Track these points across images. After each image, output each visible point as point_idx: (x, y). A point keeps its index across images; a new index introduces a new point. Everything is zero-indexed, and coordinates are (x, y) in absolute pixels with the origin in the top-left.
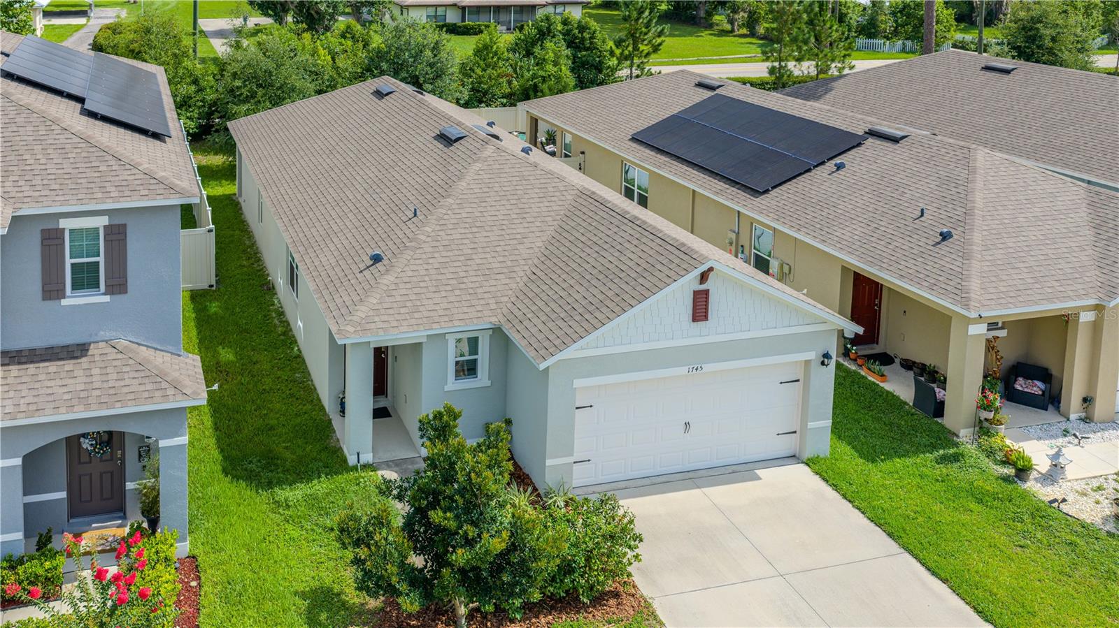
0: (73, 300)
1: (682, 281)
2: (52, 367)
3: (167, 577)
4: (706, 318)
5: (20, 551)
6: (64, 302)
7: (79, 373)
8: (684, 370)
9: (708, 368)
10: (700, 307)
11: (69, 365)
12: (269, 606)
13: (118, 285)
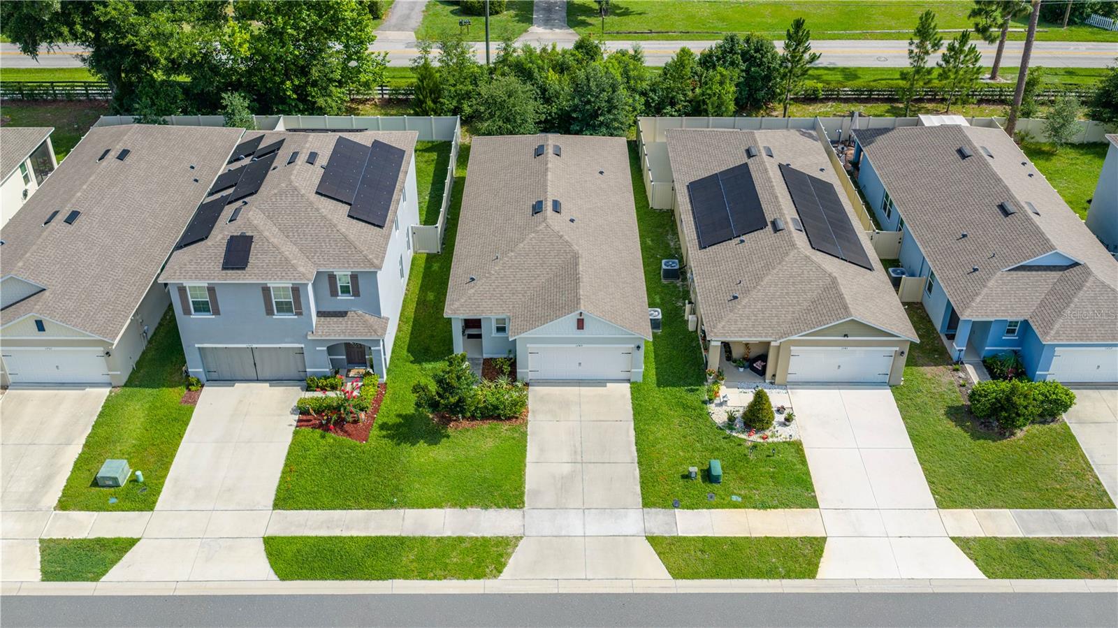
0: (342, 297)
1: (573, 314)
2: (335, 319)
3: (372, 390)
4: (583, 329)
5: (329, 375)
6: (338, 298)
7: (343, 322)
8: (574, 346)
9: (584, 346)
10: (580, 324)
11: (341, 319)
12: (405, 403)
13: (356, 293)
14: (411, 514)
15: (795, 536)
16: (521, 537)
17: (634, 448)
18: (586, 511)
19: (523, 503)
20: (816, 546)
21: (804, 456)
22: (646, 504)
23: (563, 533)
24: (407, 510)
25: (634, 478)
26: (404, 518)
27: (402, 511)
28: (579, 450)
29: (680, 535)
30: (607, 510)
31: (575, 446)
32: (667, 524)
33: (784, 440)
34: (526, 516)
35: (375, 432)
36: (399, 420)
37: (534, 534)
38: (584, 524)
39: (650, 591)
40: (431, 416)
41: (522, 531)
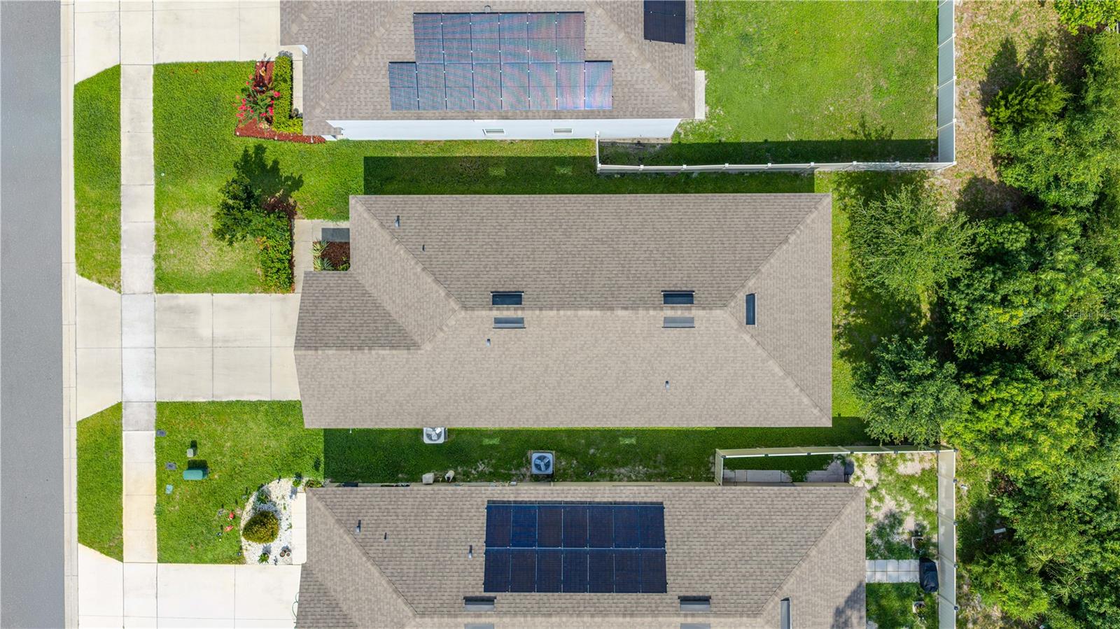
14: (150, 191)
15: (124, 534)
16: (120, 292)
17: (234, 399)
18: (152, 350)
19: (161, 293)
20: (114, 549)
21: (223, 562)
22: (161, 406)
23: (125, 329)
24: (153, 187)
25: (193, 396)
26: (144, 185)
27: (153, 182)
28: (230, 345)
29: (124, 433)
30: (153, 369)
31: (235, 340)
32: (137, 422)
33: (244, 547)
34: (146, 296)
35: (252, 142)
36: (270, 163)
37: (124, 303)
38: (135, 348)
39: (65, 402)
40: (277, 195)
41: (127, 292)
